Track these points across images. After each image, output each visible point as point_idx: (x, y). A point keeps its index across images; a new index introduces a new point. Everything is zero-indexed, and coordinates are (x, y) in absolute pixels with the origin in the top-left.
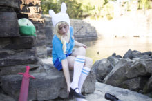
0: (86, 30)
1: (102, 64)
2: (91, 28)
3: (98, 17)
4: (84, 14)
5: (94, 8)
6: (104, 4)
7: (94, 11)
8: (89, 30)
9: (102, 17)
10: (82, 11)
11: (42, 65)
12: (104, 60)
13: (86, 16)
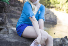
0: (50, 16)
1: (56, 42)
2: (54, 16)
3: (60, 10)
4: (51, 6)
5: (59, 3)
6: (66, 2)
7: (58, 5)
8: (52, 17)
9: (63, 10)
10: (50, 3)
11: (7, 29)
12: (59, 39)
13: (52, 7)
